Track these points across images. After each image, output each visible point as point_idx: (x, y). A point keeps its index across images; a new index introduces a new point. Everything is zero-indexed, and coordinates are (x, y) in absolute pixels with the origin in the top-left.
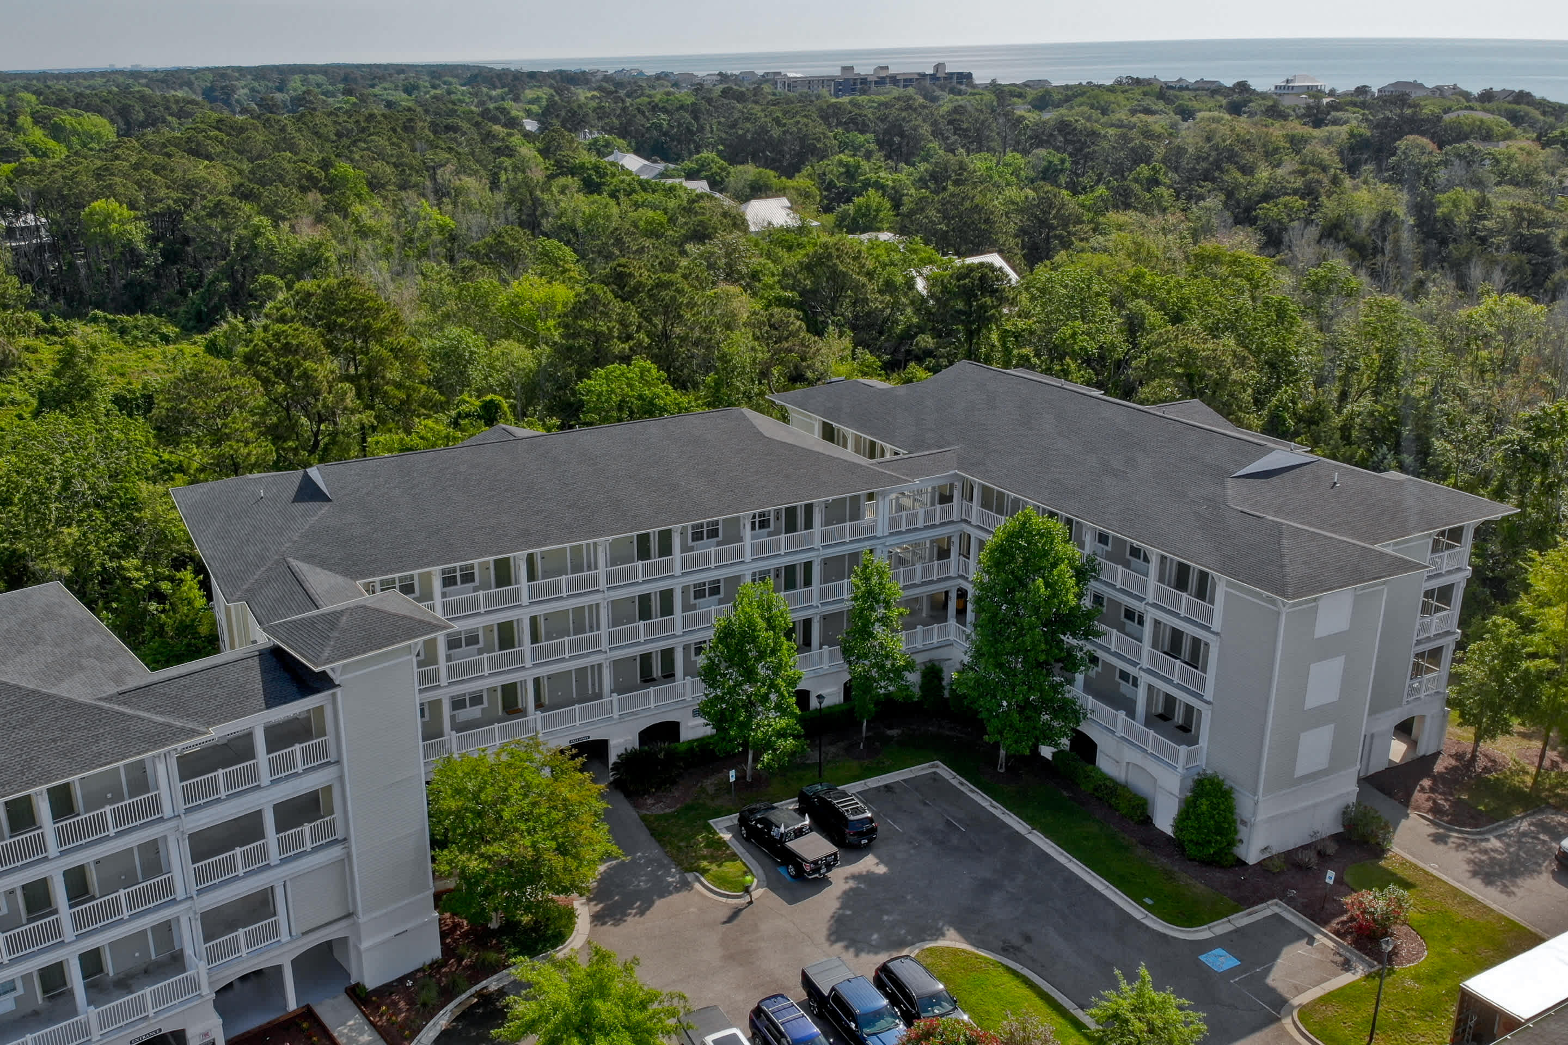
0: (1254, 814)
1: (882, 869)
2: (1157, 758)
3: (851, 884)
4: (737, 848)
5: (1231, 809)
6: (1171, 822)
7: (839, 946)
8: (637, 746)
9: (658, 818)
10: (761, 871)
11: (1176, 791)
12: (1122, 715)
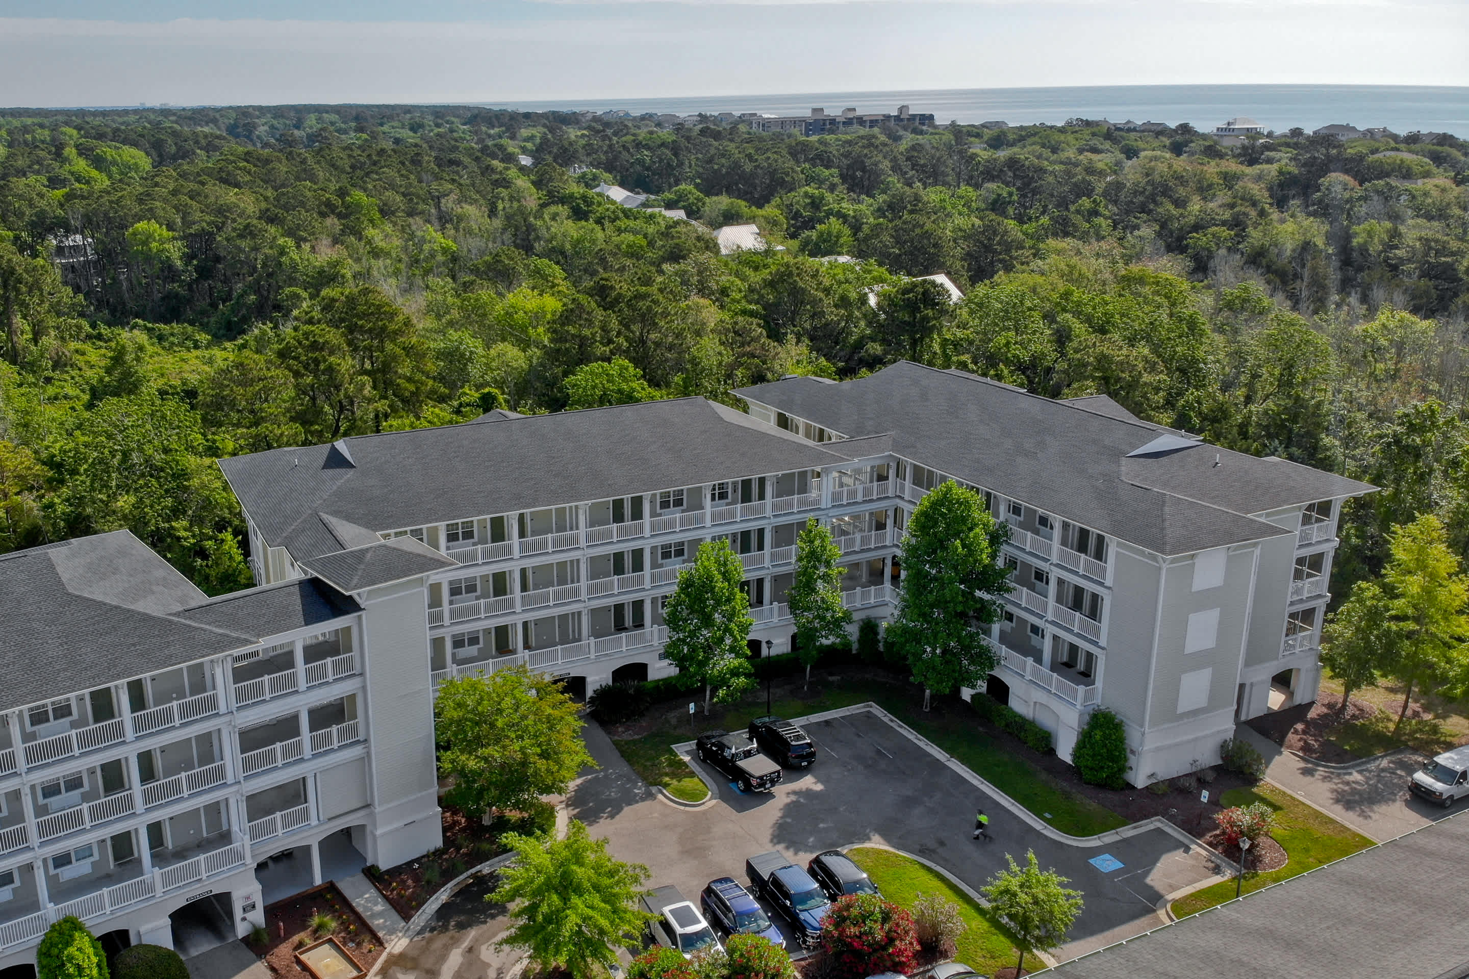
0: (1141, 744)
1: (819, 787)
2: (1060, 697)
3: (793, 798)
4: (695, 767)
5: (1121, 740)
6: (1071, 751)
7: (780, 847)
8: (610, 683)
9: (627, 743)
10: (715, 787)
11: (1076, 726)
12: (1030, 661)
